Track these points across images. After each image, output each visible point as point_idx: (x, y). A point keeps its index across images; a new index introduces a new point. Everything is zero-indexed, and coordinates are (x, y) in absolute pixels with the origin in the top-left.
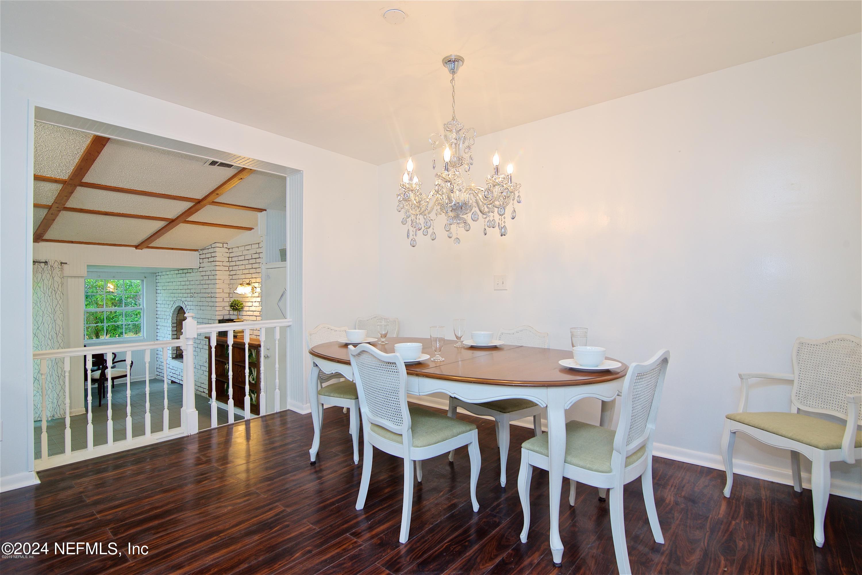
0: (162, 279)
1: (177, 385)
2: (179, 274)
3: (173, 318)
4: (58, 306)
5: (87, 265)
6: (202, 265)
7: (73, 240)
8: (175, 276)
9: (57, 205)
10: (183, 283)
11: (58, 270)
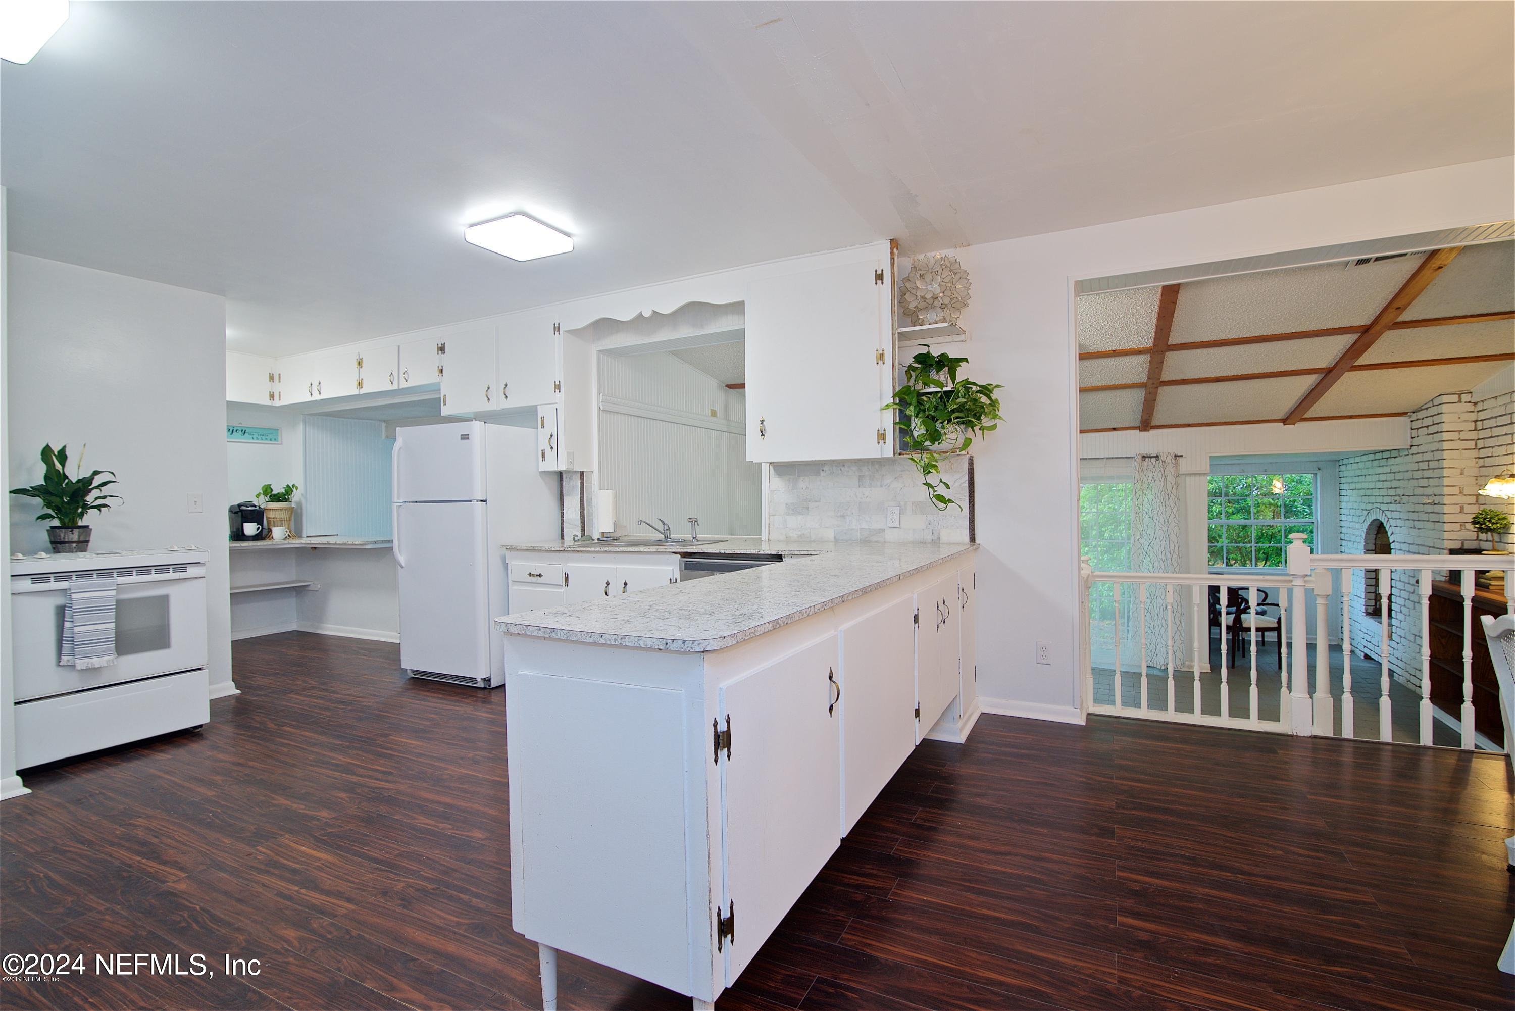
0: (1349, 471)
1: (1374, 664)
2: (1375, 460)
3: (1368, 542)
4: (1173, 516)
5: (1210, 457)
6: (1416, 441)
7: (1190, 423)
8: (1369, 464)
9: (1151, 381)
10: (1383, 477)
11: (1171, 465)
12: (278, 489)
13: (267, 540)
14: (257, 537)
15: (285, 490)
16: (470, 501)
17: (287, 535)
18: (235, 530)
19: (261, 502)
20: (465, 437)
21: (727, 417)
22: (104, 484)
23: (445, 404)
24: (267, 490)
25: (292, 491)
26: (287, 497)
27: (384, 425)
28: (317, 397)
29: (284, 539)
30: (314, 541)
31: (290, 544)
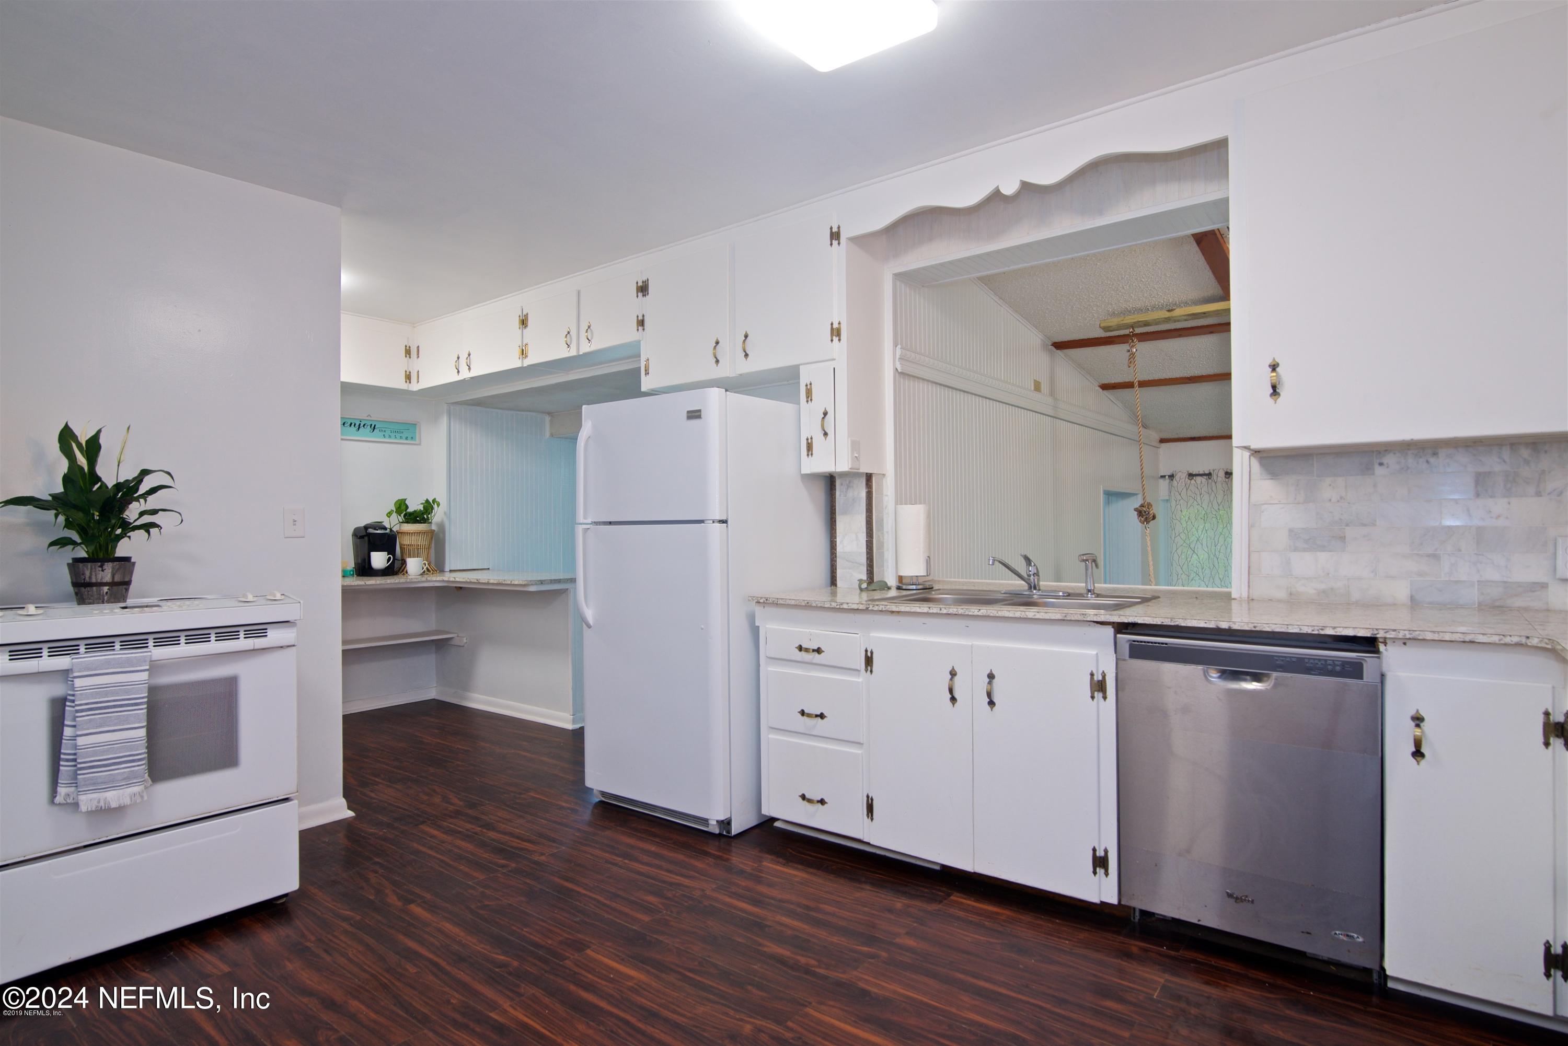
12: (415, 505)
13: (401, 575)
14: (389, 571)
15: (424, 507)
16: (702, 522)
17: (425, 568)
18: (360, 561)
19: (393, 523)
20: (694, 415)
21: (1052, 393)
22: (153, 491)
23: (647, 373)
24: (401, 506)
25: (432, 508)
26: (425, 516)
27: (547, 418)
28: (465, 374)
29: (421, 574)
30: (460, 577)
31: (429, 581)
